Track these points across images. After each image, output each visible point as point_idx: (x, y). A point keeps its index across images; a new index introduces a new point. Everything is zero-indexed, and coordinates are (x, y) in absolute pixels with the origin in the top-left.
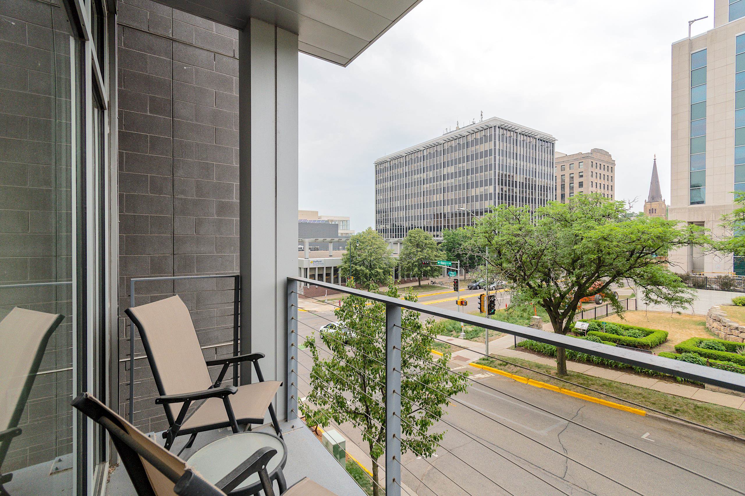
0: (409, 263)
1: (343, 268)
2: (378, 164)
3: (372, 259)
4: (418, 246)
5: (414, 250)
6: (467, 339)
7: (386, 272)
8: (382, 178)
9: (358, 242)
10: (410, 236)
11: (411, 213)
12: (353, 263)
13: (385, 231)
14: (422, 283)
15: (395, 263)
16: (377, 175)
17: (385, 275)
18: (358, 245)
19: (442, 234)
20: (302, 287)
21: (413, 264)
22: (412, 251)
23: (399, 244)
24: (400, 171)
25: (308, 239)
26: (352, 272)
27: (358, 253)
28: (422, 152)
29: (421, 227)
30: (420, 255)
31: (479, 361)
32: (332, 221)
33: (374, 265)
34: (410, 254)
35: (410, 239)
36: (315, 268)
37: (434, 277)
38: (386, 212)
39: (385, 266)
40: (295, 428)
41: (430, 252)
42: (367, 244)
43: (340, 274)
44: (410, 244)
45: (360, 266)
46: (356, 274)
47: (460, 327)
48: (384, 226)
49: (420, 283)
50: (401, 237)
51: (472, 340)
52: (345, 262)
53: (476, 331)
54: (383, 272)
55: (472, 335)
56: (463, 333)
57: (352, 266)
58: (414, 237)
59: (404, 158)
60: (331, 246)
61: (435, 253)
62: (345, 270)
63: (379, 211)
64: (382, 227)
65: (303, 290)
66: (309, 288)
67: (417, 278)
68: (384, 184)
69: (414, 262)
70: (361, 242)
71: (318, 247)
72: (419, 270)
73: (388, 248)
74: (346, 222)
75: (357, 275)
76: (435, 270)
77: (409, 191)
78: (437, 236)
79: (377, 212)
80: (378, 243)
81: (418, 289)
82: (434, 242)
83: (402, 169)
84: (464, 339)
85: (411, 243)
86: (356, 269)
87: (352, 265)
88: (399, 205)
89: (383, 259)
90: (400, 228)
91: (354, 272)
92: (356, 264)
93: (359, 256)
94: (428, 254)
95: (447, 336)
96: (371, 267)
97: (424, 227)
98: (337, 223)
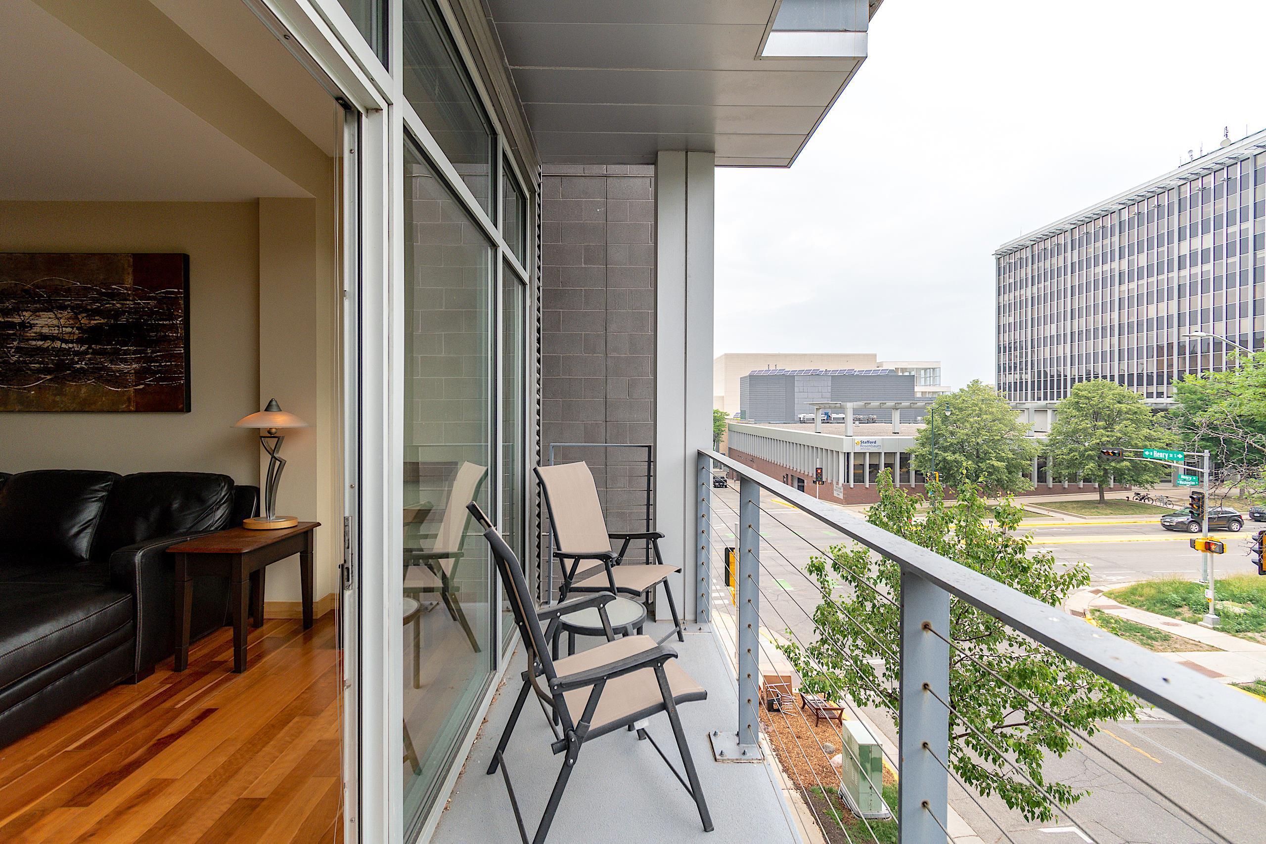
0: (1071, 451)
1: (917, 453)
2: (1001, 256)
3: (980, 440)
4: (1096, 416)
5: (1087, 424)
6: (1223, 630)
7: (1011, 468)
8: (1012, 281)
9: (948, 407)
10: (1077, 395)
11: (1087, 347)
12: (939, 448)
13: (1019, 386)
14: (1108, 496)
15: (1035, 449)
16: (1002, 277)
17: (1010, 473)
18: (948, 414)
19: (1175, 390)
20: (840, 485)
21: (1082, 455)
22: (1080, 427)
23: (1049, 412)
24: (1058, 261)
25: (852, 404)
26: (937, 464)
27: (950, 428)
28: (1115, 215)
29: (1112, 378)
30: (1102, 436)
31: (1252, 686)
32: (903, 370)
33: (985, 454)
34: (1075, 431)
35: (1077, 403)
36: (865, 453)
37: (1140, 484)
38: (1021, 348)
39: (1011, 456)
40: (702, 631)
41: (1130, 429)
42: (968, 413)
43: (913, 466)
44: (1075, 412)
45: (954, 453)
46: (945, 467)
47: (1204, 601)
48: (1018, 376)
49: (1102, 496)
50: (1052, 399)
51: (1241, 635)
52: (923, 445)
53: (1254, 617)
54: (1007, 468)
55: (1240, 624)
56: (1211, 616)
57: (937, 454)
58: (1088, 398)
59: (1068, 234)
60: (896, 416)
61: (1145, 431)
62: (921, 458)
63: (1005, 348)
64: (1011, 378)
65: (842, 490)
66: (852, 486)
67: (1097, 485)
68: (1017, 293)
69: (1086, 451)
70: (955, 408)
71: (875, 416)
72: (1099, 466)
73: (1021, 420)
74: (932, 371)
75: (948, 472)
76: (1146, 469)
77: (1080, 301)
78: (1160, 395)
79: (999, 348)
80: (994, 410)
81: (1097, 507)
82: (1144, 407)
83: (1061, 258)
84: (1214, 629)
85: (1079, 411)
86: (945, 459)
87: (936, 451)
88: (1054, 333)
89: (1008, 441)
90: (1055, 379)
91: (940, 465)
92: (945, 449)
93: (952, 433)
94: (1125, 434)
95: (1162, 614)
96: (979, 457)
97: (1121, 377)
98: (913, 373)
